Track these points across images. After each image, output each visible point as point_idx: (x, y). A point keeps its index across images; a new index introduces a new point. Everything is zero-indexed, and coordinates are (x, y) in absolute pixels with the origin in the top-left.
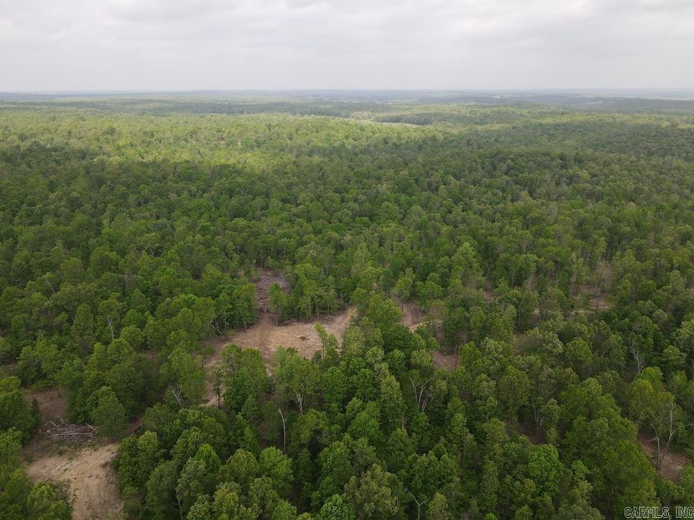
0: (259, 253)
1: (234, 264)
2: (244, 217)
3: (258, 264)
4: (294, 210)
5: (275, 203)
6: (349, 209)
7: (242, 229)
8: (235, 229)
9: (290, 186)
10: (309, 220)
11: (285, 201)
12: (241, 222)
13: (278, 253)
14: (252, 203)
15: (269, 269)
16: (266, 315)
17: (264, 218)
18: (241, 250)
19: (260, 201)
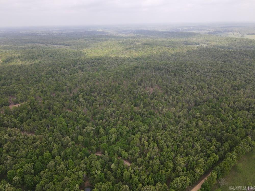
0: (10, 93)
1: (4, 96)
2: (5, 85)
3: (10, 95)
4: (19, 82)
5: (13, 81)
6: (33, 80)
7: (5, 88)
8: (3, 89)
9: (18, 76)
10: (23, 84)
11: (16, 80)
12: (4, 87)
13: (15, 93)
14: (7, 81)
15: (12, 96)
16: (12, 104)
17: (10, 85)
18: (5, 93)
19: (9, 81)
